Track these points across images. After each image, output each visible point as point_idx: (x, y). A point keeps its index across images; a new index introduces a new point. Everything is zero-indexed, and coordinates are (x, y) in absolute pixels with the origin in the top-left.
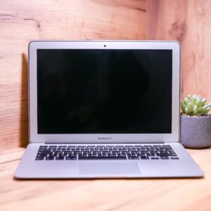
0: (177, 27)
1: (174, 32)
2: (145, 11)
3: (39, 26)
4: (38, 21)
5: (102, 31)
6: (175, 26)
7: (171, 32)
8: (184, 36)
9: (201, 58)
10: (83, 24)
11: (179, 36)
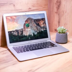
0: (58, 2)
1: (57, 4)
3: (14, 6)
4: (14, 4)
5: (34, 5)
7: (56, 4)
8: (60, 5)
9: (66, 12)
10: (28, 3)
11: (58, 5)
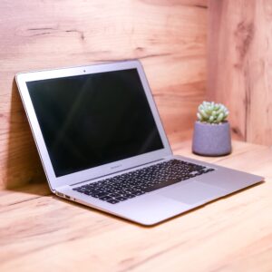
0: (243, 28)
2: (205, 7)
3: (83, 38)
5: (156, 36)
6: (241, 27)
7: (236, 34)
10: (133, 30)
11: (245, 38)
